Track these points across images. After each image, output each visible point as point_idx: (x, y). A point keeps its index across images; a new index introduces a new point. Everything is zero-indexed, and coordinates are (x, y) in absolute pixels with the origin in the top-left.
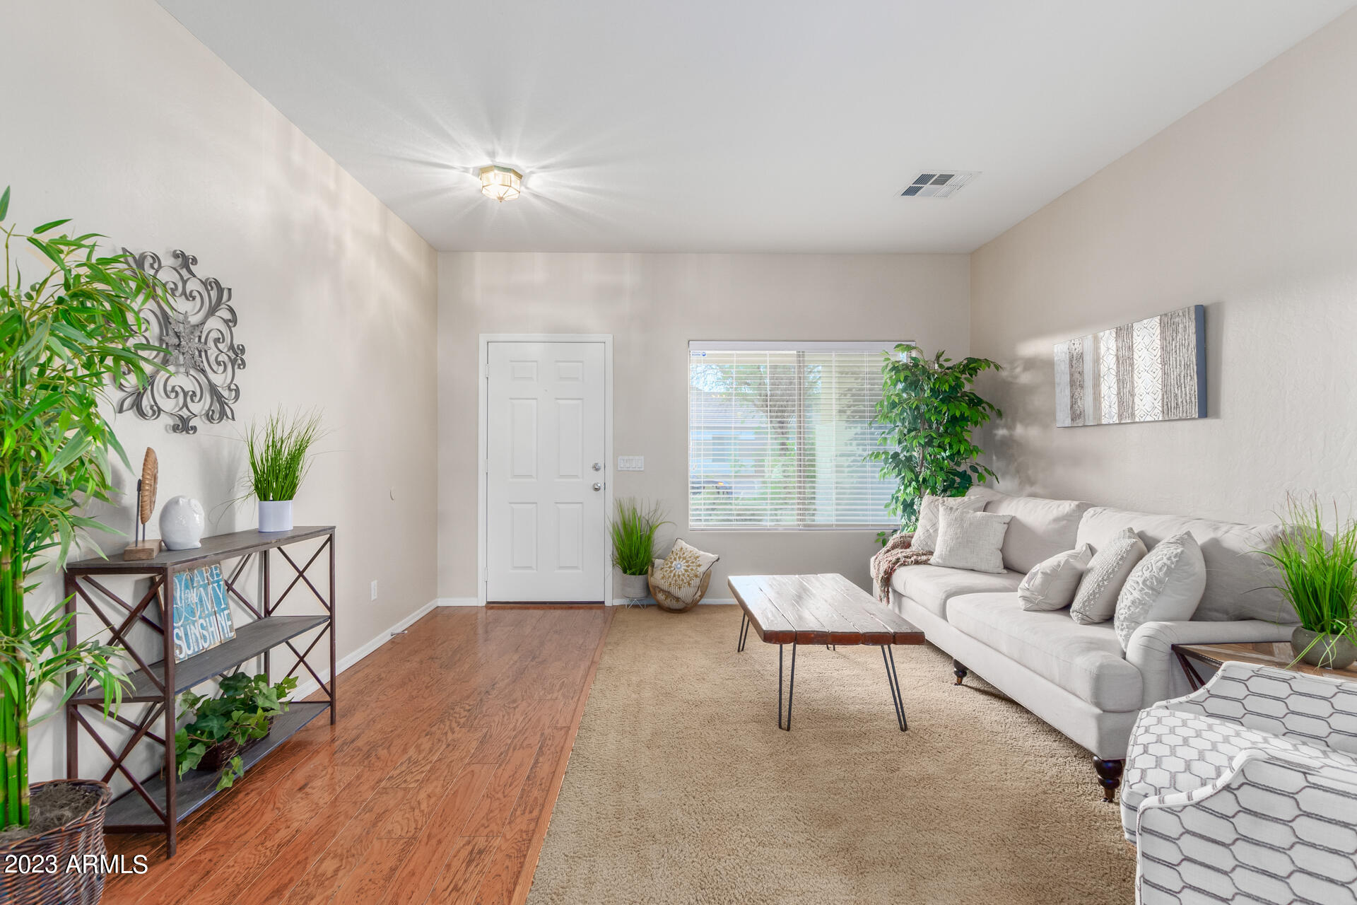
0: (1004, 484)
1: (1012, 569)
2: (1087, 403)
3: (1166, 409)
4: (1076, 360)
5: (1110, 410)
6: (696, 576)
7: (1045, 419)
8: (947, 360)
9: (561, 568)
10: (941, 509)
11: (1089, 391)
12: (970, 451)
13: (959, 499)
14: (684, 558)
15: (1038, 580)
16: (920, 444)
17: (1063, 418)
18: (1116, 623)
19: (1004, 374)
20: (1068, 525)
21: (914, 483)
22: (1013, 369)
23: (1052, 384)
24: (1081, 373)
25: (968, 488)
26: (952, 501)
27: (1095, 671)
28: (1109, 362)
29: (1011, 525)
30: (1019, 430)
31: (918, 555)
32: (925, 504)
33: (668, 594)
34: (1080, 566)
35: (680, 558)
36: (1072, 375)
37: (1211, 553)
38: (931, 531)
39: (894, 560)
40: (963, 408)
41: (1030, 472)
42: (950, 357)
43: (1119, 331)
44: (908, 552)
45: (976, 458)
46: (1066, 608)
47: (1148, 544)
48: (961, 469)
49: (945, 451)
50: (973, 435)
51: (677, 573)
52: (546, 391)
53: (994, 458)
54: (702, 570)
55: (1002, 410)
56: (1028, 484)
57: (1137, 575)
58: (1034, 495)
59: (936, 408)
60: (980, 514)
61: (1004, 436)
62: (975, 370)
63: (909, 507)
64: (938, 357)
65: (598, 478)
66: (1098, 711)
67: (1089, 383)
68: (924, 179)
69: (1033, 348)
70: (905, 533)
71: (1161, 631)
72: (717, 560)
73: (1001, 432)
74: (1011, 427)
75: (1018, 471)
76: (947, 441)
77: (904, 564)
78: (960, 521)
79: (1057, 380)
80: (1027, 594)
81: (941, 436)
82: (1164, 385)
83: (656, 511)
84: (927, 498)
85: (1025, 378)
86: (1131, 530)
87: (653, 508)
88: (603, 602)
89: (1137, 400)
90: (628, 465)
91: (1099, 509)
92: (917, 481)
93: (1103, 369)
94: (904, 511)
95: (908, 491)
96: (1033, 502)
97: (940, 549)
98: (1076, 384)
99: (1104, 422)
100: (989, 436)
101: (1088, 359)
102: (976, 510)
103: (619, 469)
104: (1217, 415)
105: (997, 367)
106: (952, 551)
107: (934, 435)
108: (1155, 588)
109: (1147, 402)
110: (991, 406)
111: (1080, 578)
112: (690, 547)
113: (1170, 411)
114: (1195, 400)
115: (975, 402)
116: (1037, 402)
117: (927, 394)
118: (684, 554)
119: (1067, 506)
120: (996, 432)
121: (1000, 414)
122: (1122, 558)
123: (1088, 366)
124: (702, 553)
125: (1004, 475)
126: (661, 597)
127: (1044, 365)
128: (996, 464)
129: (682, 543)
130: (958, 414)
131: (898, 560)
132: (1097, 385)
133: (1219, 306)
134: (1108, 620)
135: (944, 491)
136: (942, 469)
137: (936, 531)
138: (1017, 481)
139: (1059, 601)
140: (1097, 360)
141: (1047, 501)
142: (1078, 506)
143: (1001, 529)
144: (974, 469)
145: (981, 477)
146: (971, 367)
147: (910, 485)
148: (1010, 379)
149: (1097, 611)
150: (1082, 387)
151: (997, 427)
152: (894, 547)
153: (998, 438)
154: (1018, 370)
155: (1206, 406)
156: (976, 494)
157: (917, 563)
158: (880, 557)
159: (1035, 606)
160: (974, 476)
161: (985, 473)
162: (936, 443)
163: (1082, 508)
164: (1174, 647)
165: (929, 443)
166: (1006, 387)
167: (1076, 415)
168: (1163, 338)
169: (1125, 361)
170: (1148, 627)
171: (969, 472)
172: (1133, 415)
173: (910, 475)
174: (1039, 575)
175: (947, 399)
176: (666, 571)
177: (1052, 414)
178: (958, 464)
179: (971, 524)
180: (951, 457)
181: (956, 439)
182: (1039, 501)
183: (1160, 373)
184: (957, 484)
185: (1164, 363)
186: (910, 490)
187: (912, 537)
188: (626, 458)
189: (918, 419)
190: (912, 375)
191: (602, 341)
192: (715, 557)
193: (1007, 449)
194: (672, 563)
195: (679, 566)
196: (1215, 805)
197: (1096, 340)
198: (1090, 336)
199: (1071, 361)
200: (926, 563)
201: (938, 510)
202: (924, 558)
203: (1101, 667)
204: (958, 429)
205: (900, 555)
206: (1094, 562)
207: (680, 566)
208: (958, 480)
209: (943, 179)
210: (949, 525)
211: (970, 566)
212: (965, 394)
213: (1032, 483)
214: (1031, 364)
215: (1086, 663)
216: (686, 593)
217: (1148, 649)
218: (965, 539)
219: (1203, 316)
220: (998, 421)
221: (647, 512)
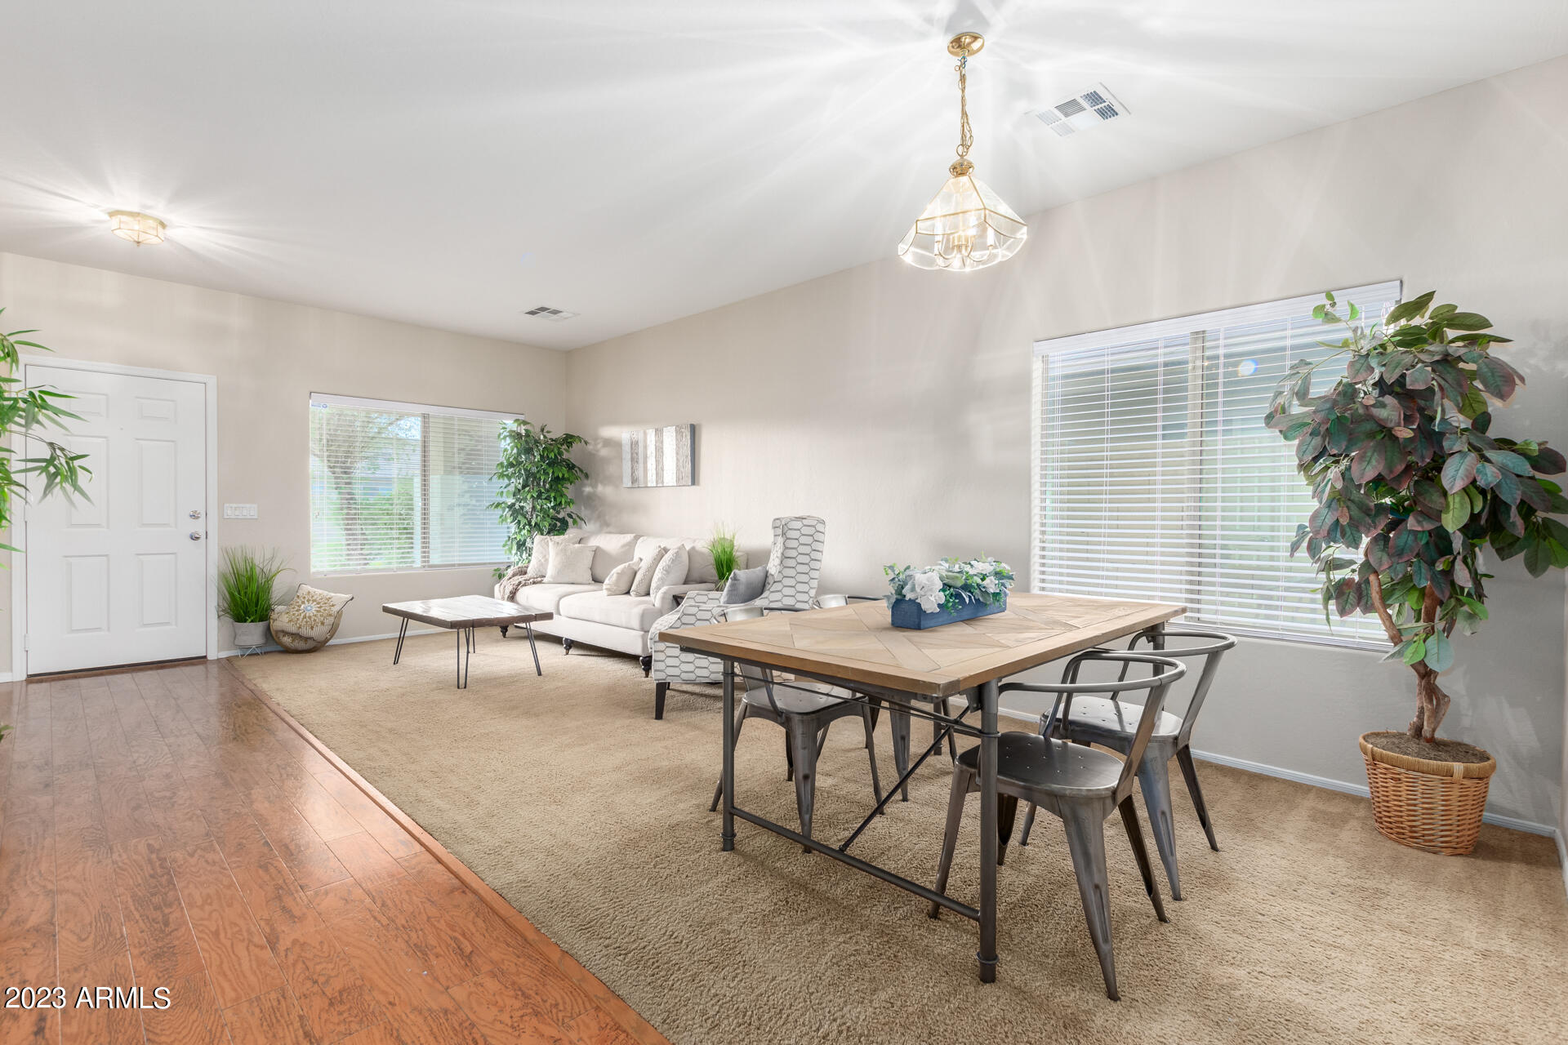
0: (589, 527)
1: (597, 580)
2: (640, 473)
3: (678, 480)
4: (634, 445)
5: (652, 480)
6: (330, 615)
7: (615, 481)
8: (548, 432)
9: (145, 625)
10: (551, 544)
11: (641, 465)
12: (568, 503)
13: (562, 537)
14: (314, 601)
15: (614, 577)
16: (532, 496)
17: (627, 482)
18: (651, 595)
19: (590, 447)
20: (631, 546)
21: (527, 527)
22: (596, 445)
23: (621, 459)
24: (637, 454)
25: (566, 530)
26: (557, 538)
27: (641, 612)
28: (651, 450)
29: (597, 551)
30: (600, 488)
31: (534, 578)
32: (538, 541)
33: (295, 636)
34: (636, 568)
35: (308, 601)
36: (632, 454)
37: (692, 554)
38: (543, 561)
39: (517, 582)
40: (562, 472)
41: (607, 518)
42: (551, 430)
43: (656, 430)
44: (526, 577)
45: (571, 509)
46: (628, 593)
47: (666, 550)
48: (560, 516)
49: (551, 502)
50: (569, 491)
51: (307, 615)
52: (122, 429)
53: (583, 508)
54: (335, 609)
55: (588, 473)
56: (605, 525)
57: (662, 564)
58: (610, 533)
59: (544, 470)
60: (577, 545)
61: (589, 493)
62: (571, 443)
63: (521, 545)
64: (542, 430)
65: (198, 527)
66: (642, 633)
67: (641, 461)
68: (543, 309)
69: (609, 432)
70: (520, 565)
71: (669, 589)
72: (352, 599)
73: (588, 489)
74: (594, 486)
75: (599, 517)
76: (553, 495)
77: (525, 585)
78: (564, 550)
79: (624, 457)
80: (608, 587)
81: (548, 491)
82: (677, 466)
83: (272, 558)
84: (538, 538)
85: (604, 452)
86: (660, 547)
87: (268, 556)
88: (205, 657)
89: (665, 472)
90: (237, 513)
91: (645, 538)
92: (530, 525)
93: (649, 453)
94: (518, 549)
95: (522, 533)
96: (609, 536)
97: (550, 572)
98: (634, 460)
99: (649, 485)
100: (579, 492)
101: (641, 444)
102: (574, 543)
103: (226, 517)
104: (698, 484)
105: (586, 443)
106: (560, 572)
107: (543, 491)
108: (667, 571)
109: (670, 477)
110: (581, 471)
111: (635, 574)
112: (319, 591)
113: (679, 483)
114: (690, 475)
115: (571, 467)
116: (611, 469)
117: (538, 458)
118: (313, 597)
119: (629, 537)
120: (584, 489)
121: (587, 476)
122: (655, 559)
123: (641, 450)
124: (333, 594)
125: (589, 520)
126: (287, 640)
127: (615, 444)
128: (584, 513)
129: (306, 588)
130: (561, 476)
131: (520, 583)
132: (645, 462)
133: (700, 425)
134: (648, 594)
135: (549, 533)
136: (548, 516)
137: (547, 560)
138: (598, 525)
139: (624, 588)
140: (645, 447)
141: (616, 536)
142: (635, 537)
143: (591, 555)
144: (570, 516)
145: (575, 522)
146: (569, 440)
147: (524, 528)
148: (593, 452)
149: (643, 590)
150: (637, 462)
151: (584, 485)
152: (514, 575)
153: (585, 493)
154: (599, 446)
155: (694, 480)
156: (571, 533)
157: (534, 583)
158: (504, 583)
159: (612, 593)
160: (570, 521)
161: (578, 520)
162: (544, 496)
163: (637, 538)
164: (674, 596)
165: (539, 496)
166: (591, 457)
167: (634, 480)
168: (677, 440)
169: (659, 450)
170: (664, 589)
171: (567, 518)
172: (663, 482)
173: (523, 521)
174: (615, 575)
175: (551, 464)
176: (294, 614)
177: (621, 478)
178: (558, 512)
179: (571, 553)
180: (553, 508)
181: (559, 494)
182: (612, 535)
183: (675, 458)
184: (558, 527)
185: (677, 454)
186: (525, 532)
187: (527, 567)
188: (234, 505)
189: (530, 478)
190: (526, 442)
191: (202, 381)
192: (349, 596)
193: (590, 501)
194: (300, 606)
195: (309, 608)
196: (675, 626)
197: (645, 433)
198: (642, 431)
199: (632, 445)
200: (540, 582)
201: (548, 546)
202: (539, 579)
203: (644, 610)
204: (560, 486)
205: (520, 580)
206: (642, 564)
207: (311, 609)
208: (559, 524)
209: (555, 312)
210: (557, 554)
211: (571, 581)
212: (564, 460)
213: (607, 525)
214: (608, 442)
215: (638, 610)
216: (318, 632)
217: (663, 598)
218: (568, 563)
219: (693, 429)
220: (586, 481)
221: (262, 560)
